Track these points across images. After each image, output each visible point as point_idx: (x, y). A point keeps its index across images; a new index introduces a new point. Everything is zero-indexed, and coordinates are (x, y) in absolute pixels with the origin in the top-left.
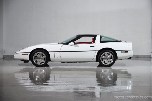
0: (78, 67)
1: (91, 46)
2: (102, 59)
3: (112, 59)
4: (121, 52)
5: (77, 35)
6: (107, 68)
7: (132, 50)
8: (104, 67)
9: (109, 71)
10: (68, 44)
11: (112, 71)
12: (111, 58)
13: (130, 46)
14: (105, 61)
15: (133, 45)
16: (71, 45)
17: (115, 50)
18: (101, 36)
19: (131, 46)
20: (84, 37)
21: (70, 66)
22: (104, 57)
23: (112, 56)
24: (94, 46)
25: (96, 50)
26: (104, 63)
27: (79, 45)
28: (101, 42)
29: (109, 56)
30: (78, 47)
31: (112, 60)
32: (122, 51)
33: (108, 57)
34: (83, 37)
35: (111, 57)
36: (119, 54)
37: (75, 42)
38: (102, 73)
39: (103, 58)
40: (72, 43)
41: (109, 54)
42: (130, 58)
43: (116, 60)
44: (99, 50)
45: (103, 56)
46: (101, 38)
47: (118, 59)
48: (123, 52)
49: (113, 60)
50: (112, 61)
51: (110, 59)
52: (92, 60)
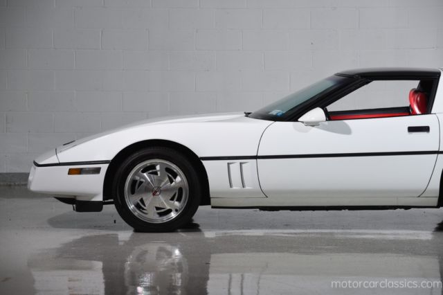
1: (411, 129)
10: (296, 120)
16: (313, 124)
24: (426, 129)
25: (437, 150)
30: (348, 131)
40: (317, 114)
52: (419, 197)
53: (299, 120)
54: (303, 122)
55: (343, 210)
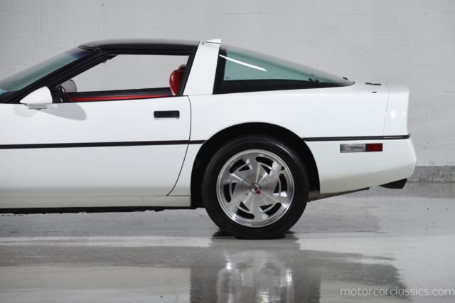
0: (93, 242)
1: (159, 114)
2: (228, 191)
3: (284, 189)
4: (342, 149)
5: (82, 47)
6: (259, 248)
7: (406, 137)
8: (239, 238)
9: (270, 266)
10: (18, 102)
11: (287, 266)
12: (282, 185)
13: (393, 115)
14: (242, 205)
15: (413, 107)
16: (39, 107)
17: (301, 135)
18: (222, 52)
19: (405, 113)
20: (120, 59)
21: (46, 234)
22: (236, 177)
23: (288, 172)
24: (175, 114)
25: (187, 138)
26: (240, 213)
27: (85, 106)
28: (223, 86)
29: (268, 171)
30: (81, 116)
31: (284, 194)
32: (349, 144)
33: (260, 176)
34: (111, 57)
35: (282, 177)
36: (328, 161)
37: (67, 87)
38: (227, 274)
39: (234, 185)
40: (44, 94)
41: (270, 163)
42: (399, 184)
43: (311, 194)
44: (206, 135)
45: (232, 170)
46: (221, 64)
47: (323, 190)
48: (354, 149)
49: (289, 196)
50: (286, 206)
51: (276, 191)
52: (167, 195)
53: (21, 101)
54: (26, 104)
55: (80, 213)
